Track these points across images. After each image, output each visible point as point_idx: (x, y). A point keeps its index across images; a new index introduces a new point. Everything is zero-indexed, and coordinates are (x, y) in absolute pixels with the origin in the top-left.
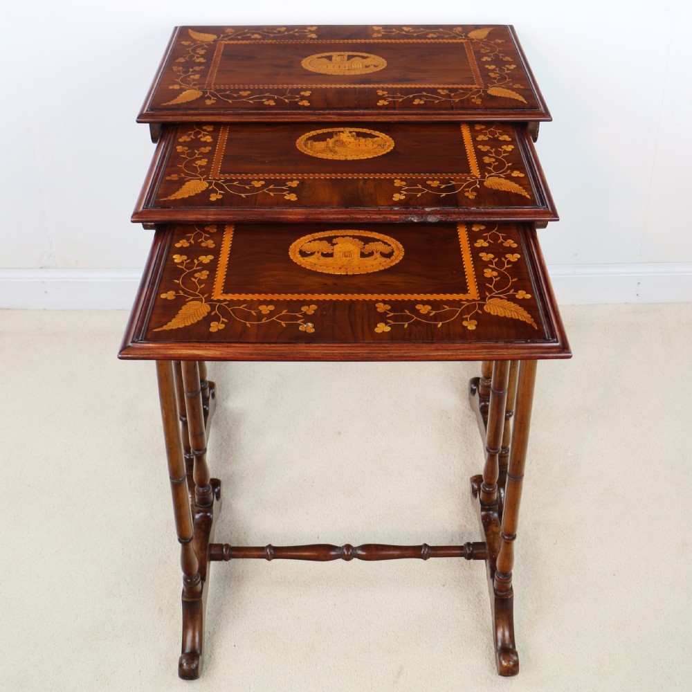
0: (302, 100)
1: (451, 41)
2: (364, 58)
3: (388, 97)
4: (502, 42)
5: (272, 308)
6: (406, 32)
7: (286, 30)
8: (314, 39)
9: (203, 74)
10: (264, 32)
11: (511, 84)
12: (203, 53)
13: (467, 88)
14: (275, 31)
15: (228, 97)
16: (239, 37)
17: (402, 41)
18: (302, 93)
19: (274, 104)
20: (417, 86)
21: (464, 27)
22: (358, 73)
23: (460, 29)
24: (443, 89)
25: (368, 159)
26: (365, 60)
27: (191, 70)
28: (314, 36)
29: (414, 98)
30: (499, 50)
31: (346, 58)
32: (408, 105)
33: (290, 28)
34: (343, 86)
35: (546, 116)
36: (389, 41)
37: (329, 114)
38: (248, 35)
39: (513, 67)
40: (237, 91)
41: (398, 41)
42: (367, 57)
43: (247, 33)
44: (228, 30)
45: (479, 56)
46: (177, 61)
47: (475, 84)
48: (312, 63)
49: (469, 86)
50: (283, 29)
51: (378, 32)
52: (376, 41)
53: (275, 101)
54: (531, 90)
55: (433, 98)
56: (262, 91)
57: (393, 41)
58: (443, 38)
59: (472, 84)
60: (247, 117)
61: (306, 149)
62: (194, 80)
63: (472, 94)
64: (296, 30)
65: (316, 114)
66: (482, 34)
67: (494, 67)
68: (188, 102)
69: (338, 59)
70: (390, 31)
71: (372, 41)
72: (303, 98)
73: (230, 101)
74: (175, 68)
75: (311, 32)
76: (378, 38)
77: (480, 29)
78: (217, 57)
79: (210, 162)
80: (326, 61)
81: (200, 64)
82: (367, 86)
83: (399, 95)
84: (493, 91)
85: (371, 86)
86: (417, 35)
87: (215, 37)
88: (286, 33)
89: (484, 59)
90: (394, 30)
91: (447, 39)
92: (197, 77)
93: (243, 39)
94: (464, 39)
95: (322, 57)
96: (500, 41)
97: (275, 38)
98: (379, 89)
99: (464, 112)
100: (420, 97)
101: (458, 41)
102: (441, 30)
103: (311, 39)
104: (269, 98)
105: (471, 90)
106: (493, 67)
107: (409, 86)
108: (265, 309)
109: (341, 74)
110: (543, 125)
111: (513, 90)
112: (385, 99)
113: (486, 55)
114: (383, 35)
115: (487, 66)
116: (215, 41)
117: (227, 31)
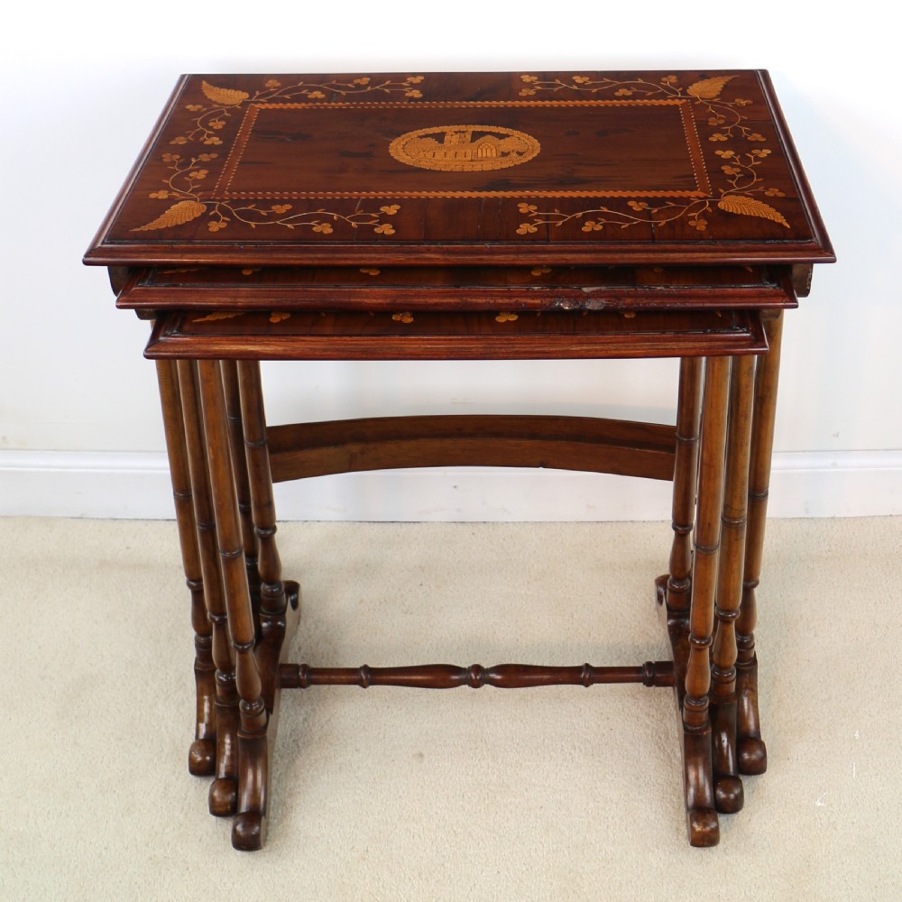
0: (381, 223)
1: (655, 102)
2: (501, 136)
3: (538, 217)
4: (747, 105)
6: (578, 85)
7: (370, 84)
8: (416, 100)
9: (214, 169)
10: (332, 86)
11: (761, 189)
12: (220, 127)
13: (681, 197)
14: (351, 86)
15: (251, 215)
16: (287, 97)
17: (570, 103)
18: (383, 209)
19: (331, 231)
20: (592, 194)
21: (681, 75)
22: (488, 167)
23: (673, 79)
24: (638, 200)
26: (502, 142)
27: (194, 160)
28: (417, 94)
29: (585, 218)
30: (742, 120)
31: (469, 137)
32: (572, 233)
33: (377, 79)
34: (458, 195)
35: (825, 252)
36: (547, 103)
37: (429, 251)
38: (303, 92)
39: (767, 152)
40: (267, 204)
41: (563, 104)
42: (507, 136)
43: (302, 88)
44: (271, 83)
45: (705, 130)
46: (173, 143)
47: (696, 189)
48: (408, 149)
49: (687, 194)
50: (365, 81)
51: (531, 85)
52: (525, 103)
53: (334, 224)
54: (798, 200)
55: (620, 219)
56: (312, 205)
57: (555, 103)
58: (643, 97)
59: (691, 190)
60: (281, 256)
62: (196, 181)
63: (691, 210)
64: (388, 83)
65: (404, 252)
66: (712, 89)
67: (732, 153)
68: (177, 227)
69: (455, 139)
70: (552, 83)
71: (517, 103)
72: (384, 219)
73: (253, 224)
74: (167, 157)
75: (414, 86)
76: (528, 98)
77: (709, 78)
78: (243, 136)
80: (432, 142)
81: (211, 148)
82: (501, 194)
83: (557, 212)
84: (730, 204)
85: (509, 194)
86: (597, 92)
87: (245, 95)
88: (369, 88)
89: (715, 138)
90: (558, 82)
91: (650, 98)
92: (202, 174)
93: (291, 101)
94: (680, 99)
95: (427, 136)
96: (743, 103)
97: (349, 98)
98: (521, 200)
99: (674, 246)
100: (595, 217)
101: (670, 102)
102: (640, 81)
103: (411, 99)
104: (323, 219)
105: (687, 200)
106: (728, 154)
107: (575, 194)
109: (458, 169)
110: (819, 271)
111: (765, 200)
112: (531, 221)
113: (718, 129)
114: (537, 91)
115: (719, 152)
116: (245, 104)
117: (267, 85)
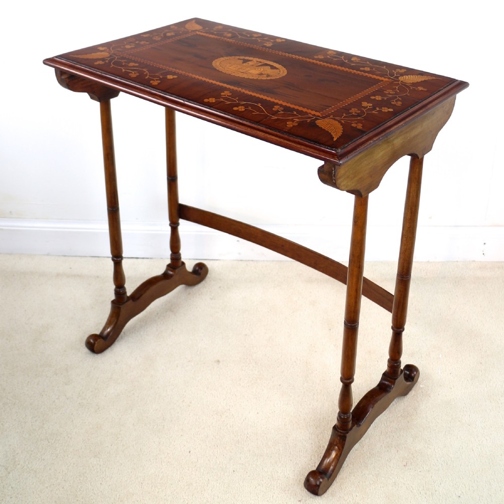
1: (375, 77)
2: (274, 68)
28: (270, 45)
31: (259, 65)
36: (329, 65)
48: (223, 62)
51: (326, 55)
52: (314, 61)
58: (372, 73)
69: (253, 64)
70: (338, 57)
71: (311, 60)
75: (274, 42)
76: (317, 60)
86: (353, 65)
88: (254, 38)
90: (342, 57)
103: (264, 46)
114: (325, 58)
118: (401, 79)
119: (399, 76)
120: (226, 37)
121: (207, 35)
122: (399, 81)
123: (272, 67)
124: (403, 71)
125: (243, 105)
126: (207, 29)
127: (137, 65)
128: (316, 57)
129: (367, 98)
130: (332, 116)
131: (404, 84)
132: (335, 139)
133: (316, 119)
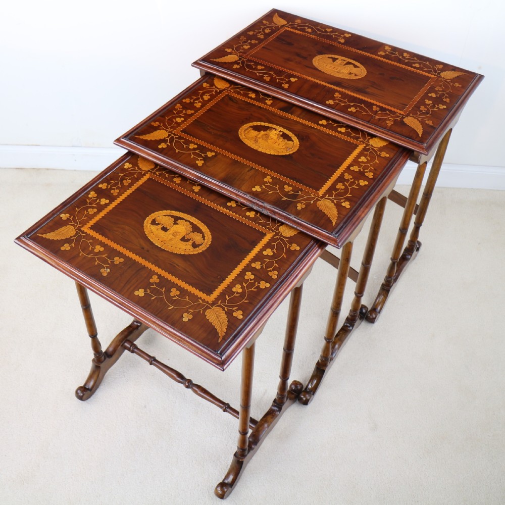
1: (424, 73)
5: (102, 249)
6: (402, 57)
7: (331, 32)
8: (341, 43)
10: (317, 28)
14: (323, 30)
16: (299, 28)
17: (393, 63)
22: (341, 76)
25: (270, 155)
27: (249, 42)
28: (343, 41)
31: (345, 63)
36: (387, 61)
38: (305, 28)
39: (444, 107)
41: (390, 62)
42: (358, 67)
43: (306, 26)
44: (298, 21)
45: (431, 91)
48: (320, 60)
50: (330, 30)
51: (385, 51)
52: (377, 57)
58: (422, 69)
61: (243, 133)
62: (243, 49)
64: (337, 33)
66: (452, 76)
69: (340, 62)
70: (394, 53)
75: (345, 37)
76: (381, 56)
78: (272, 38)
79: (183, 122)
80: (331, 61)
84: (408, 120)
86: (407, 62)
87: (286, 23)
88: (329, 34)
89: (431, 94)
90: (396, 53)
91: (424, 71)
92: (247, 47)
93: (299, 30)
95: (331, 58)
97: (319, 35)
101: (430, 75)
103: (339, 42)
105: (395, 113)
106: (430, 102)
108: (98, 248)
114: (386, 54)
116: (283, 25)
117: (296, 21)
118: (442, 74)
119: (440, 72)
120: (308, 32)
121: (294, 31)
122: (441, 77)
123: (355, 66)
124: (441, 66)
125: (353, 106)
126: (290, 23)
127: (263, 67)
128: (379, 53)
129: (426, 96)
130: (411, 115)
131: (446, 80)
132: (420, 136)
133: (403, 118)
